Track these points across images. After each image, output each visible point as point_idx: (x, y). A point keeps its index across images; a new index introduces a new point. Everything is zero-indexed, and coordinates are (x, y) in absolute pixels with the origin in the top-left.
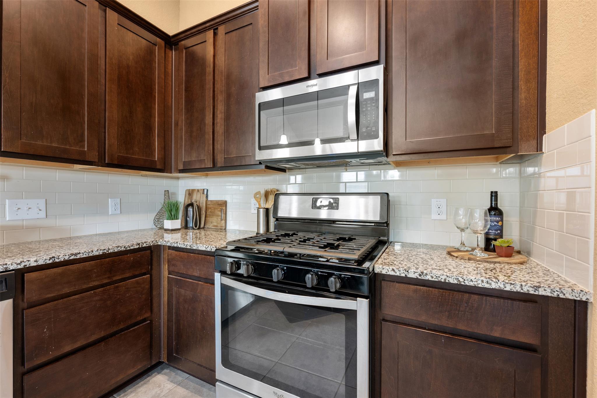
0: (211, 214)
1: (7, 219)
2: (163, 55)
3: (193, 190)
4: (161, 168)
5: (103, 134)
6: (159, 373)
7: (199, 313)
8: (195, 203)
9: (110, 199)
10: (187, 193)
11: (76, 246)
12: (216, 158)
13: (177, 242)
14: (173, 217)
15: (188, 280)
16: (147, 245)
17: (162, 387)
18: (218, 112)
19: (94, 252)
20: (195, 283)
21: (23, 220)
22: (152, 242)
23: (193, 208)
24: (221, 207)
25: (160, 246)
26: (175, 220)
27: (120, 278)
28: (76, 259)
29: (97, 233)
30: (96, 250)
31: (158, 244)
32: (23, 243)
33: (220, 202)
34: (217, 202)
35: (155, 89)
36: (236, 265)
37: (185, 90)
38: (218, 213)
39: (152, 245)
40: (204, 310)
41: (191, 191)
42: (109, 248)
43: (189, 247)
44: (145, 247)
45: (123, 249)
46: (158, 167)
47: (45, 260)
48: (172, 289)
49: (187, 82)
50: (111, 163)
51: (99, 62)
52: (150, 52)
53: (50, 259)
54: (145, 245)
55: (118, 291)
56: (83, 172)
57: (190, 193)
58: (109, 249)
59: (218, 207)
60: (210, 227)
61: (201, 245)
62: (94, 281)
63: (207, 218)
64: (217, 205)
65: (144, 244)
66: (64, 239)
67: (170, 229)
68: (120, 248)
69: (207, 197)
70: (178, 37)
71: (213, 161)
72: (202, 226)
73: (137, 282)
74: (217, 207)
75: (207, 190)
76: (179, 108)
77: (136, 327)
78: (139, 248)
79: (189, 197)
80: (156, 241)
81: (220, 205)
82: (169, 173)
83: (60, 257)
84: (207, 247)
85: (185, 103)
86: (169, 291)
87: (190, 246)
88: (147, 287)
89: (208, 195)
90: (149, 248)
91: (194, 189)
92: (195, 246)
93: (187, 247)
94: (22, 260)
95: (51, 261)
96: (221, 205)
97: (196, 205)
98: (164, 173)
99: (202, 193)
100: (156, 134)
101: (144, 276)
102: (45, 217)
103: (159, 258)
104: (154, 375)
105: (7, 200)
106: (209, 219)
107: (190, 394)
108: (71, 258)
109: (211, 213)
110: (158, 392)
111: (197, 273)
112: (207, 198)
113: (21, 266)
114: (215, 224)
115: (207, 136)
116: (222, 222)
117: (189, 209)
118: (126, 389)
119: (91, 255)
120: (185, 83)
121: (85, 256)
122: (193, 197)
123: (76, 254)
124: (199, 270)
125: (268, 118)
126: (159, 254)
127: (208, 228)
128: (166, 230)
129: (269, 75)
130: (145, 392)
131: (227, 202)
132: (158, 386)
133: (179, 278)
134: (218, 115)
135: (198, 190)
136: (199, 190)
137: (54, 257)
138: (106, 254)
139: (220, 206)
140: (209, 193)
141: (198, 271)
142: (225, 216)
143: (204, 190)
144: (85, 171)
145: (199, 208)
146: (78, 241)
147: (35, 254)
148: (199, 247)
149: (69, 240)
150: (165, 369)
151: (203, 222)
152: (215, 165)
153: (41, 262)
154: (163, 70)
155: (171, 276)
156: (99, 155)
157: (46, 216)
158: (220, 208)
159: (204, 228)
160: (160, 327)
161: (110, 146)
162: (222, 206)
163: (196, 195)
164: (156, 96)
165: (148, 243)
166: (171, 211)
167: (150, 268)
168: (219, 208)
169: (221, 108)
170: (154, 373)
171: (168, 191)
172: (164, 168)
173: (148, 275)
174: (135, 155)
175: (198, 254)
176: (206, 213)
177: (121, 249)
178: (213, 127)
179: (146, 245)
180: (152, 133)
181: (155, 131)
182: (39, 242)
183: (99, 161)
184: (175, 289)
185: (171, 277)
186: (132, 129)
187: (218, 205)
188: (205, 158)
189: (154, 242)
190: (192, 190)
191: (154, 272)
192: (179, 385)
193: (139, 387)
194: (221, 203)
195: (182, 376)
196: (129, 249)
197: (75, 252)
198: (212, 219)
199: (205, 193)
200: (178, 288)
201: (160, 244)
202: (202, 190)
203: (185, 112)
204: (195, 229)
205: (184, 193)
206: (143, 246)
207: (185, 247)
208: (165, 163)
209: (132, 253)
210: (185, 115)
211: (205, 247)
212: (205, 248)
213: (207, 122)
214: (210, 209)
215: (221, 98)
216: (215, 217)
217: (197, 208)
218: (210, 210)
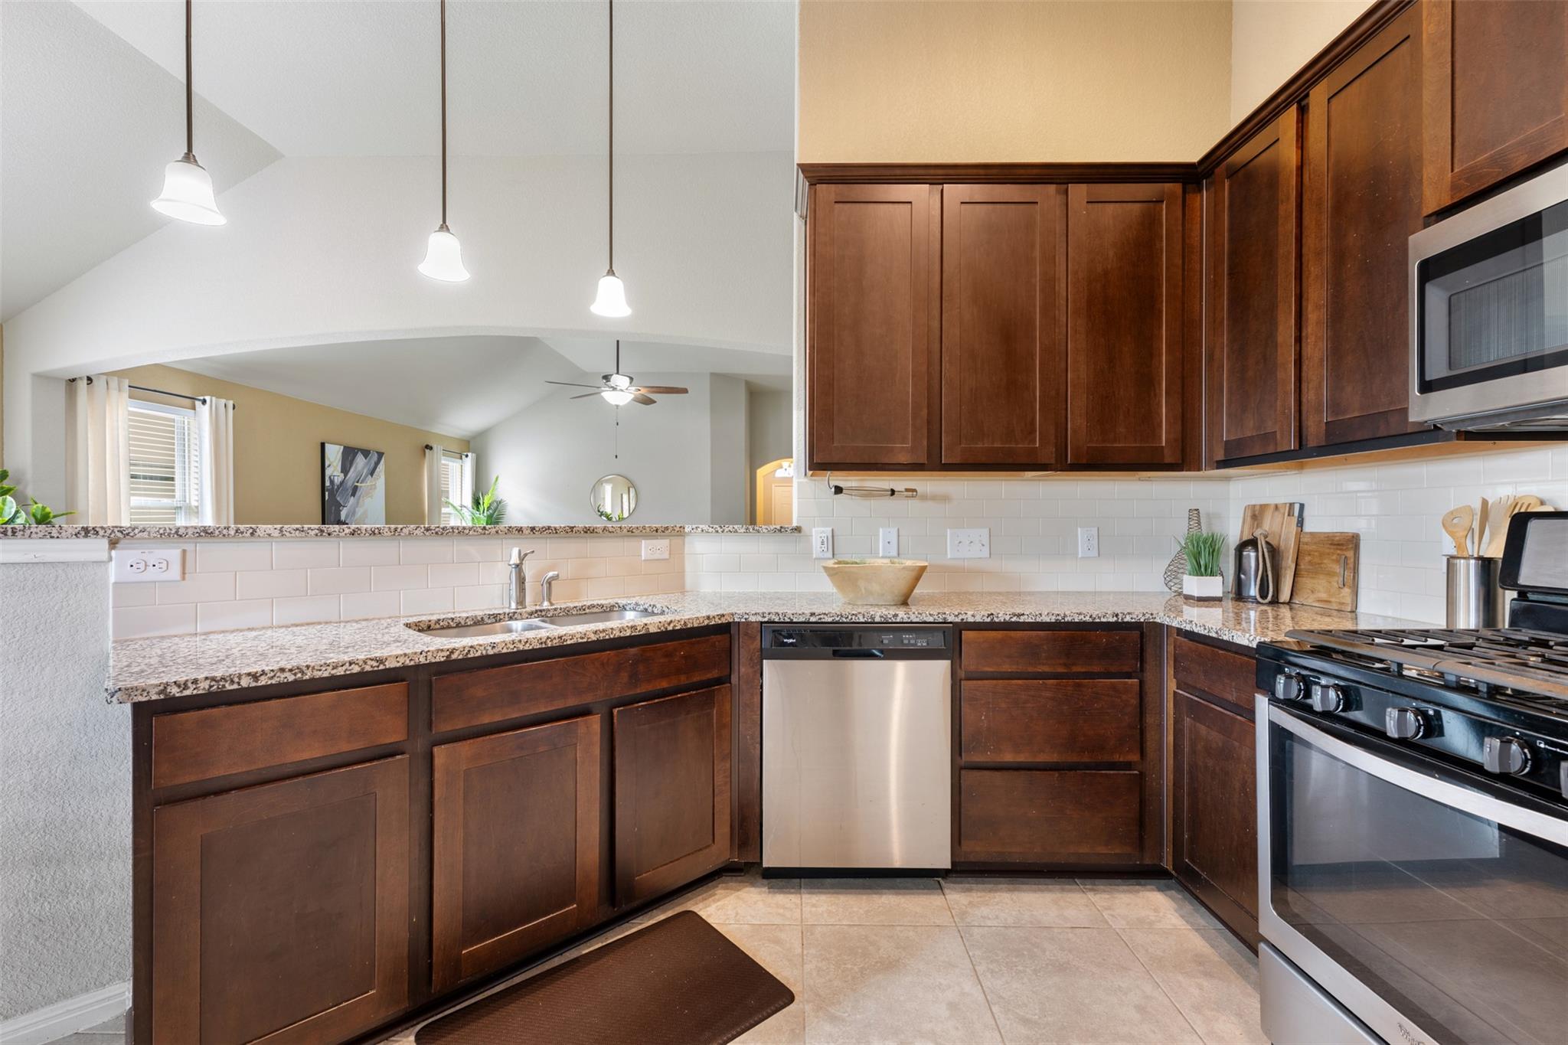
0: (1311, 567)
1: (949, 557)
2: (1179, 213)
3: (1263, 507)
4: (1173, 462)
5: (1063, 412)
6: (1159, 890)
7: (1237, 785)
8: (1263, 538)
9: (1079, 529)
10: (1249, 514)
11: (1023, 604)
12: (1304, 424)
13: (1191, 622)
14: (1202, 570)
15: (1213, 706)
16: (1133, 620)
17: (1161, 914)
18: (1310, 308)
19: (1043, 616)
20: (1228, 715)
21: (964, 559)
22: (1144, 615)
23: (1257, 551)
24: (1340, 550)
25: (1161, 625)
26: (1206, 576)
27: (1083, 670)
28: (1019, 622)
29: (1060, 590)
30: (1046, 613)
31: (1155, 620)
32: (965, 593)
33: (1337, 538)
34: (1328, 537)
35: (1161, 295)
36: (1299, 683)
37: (1229, 274)
38: (1331, 568)
39: (1142, 620)
40: (1246, 782)
41: (1257, 508)
42: (1065, 614)
43: (1214, 635)
44: (1128, 622)
45: (1088, 619)
46: (1168, 460)
47: (983, 616)
48: (1183, 720)
49: (1233, 253)
50: (1076, 462)
51: (1057, 287)
52: (1149, 222)
53: (989, 615)
54: (1128, 619)
55: (1080, 693)
56: (1038, 482)
57: (1256, 514)
58: (1065, 616)
59: (1332, 551)
60: (1309, 602)
61: (1239, 633)
62: (1043, 664)
63: (1298, 579)
64: (1328, 546)
65: (1127, 616)
66: (1011, 593)
67: (1196, 595)
68: (1082, 616)
69: (1301, 522)
70: (1213, 158)
71: (1298, 434)
72: (1285, 596)
73: (1113, 687)
74: (1327, 551)
75: (1302, 506)
76: (1215, 321)
77: (1112, 772)
78: (1116, 622)
79: (1253, 524)
80: (1152, 614)
81: (1338, 545)
82: (1194, 471)
83: (1000, 615)
84: (1251, 638)
85: (1228, 305)
86: (1176, 722)
87: (1217, 633)
88: (1135, 702)
89: (1303, 519)
90: (1137, 626)
91: (1265, 505)
92: (1227, 632)
93: (1211, 635)
94: (959, 611)
95: (989, 620)
96: (1342, 545)
97: (1263, 543)
98: (1183, 470)
99: (1286, 514)
100: (1162, 390)
101: (1126, 680)
102: (989, 556)
103: (1160, 652)
104: (1149, 887)
105: (948, 530)
106: (1306, 582)
107: (1217, 958)
108: (1013, 620)
109: (1312, 565)
110: (1151, 918)
111: (1232, 695)
112: (1302, 527)
113: (958, 620)
114: (1324, 596)
115: (1280, 375)
116: (1342, 590)
117: (1245, 553)
118: (1097, 881)
119: (1039, 620)
120: (1230, 258)
121: (1030, 620)
122: (1262, 523)
123: (1019, 615)
124: (1236, 689)
125: (1451, 296)
126: (1158, 643)
127: (1302, 604)
128: (1188, 598)
129: (1456, 170)
130: (1128, 904)
131: (1361, 538)
132: (1153, 907)
133: (1196, 699)
134: (1310, 316)
135: (1276, 507)
136: (1278, 506)
137: (992, 614)
138: (1060, 622)
139: (1339, 547)
140: (1306, 514)
141: (1234, 690)
142: (1352, 575)
143: (1292, 505)
144: (1040, 480)
145: (1274, 552)
146: (1028, 598)
147: (973, 607)
148: (1235, 638)
149: (1017, 596)
150: (1173, 889)
151: (1286, 589)
152: (1304, 443)
153: (978, 619)
154: (1179, 247)
155: (1181, 692)
156: (1057, 450)
157: (990, 554)
158: (1338, 554)
159: (1289, 603)
160: (1161, 794)
161: (1074, 431)
162: (1345, 548)
163: (1270, 518)
164: (1162, 311)
165: (1135, 617)
166: (1197, 556)
167: (1139, 665)
168: (1333, 554)
169: (1317, 295)
170: (1150, 885)
171: (1197, 510)
172: (1180, 462)
173: (1136, 680)
174: (1119, 443)
175: (1236, 653)
176: (1297, 565)
177: (1084, 619)
178: (1298, 348)
179: (1132, 618)
180: (1155, 390)
181: (1160, 384)
182: (982, 594)
183: (1056, 460)
184: (1187, 721)
185: (1181, 694)
186: (1114, 392)
187: (1331, 544)
188: (1277, 428)
189: (1147, 616)
190: (1261, 506)
191: (1149, 676)
192: (1197, 930)
193: (1118, 891)
194: (1340, 540)
195: (1205, 920)
196: (1098, 620)
197: (1018, 611)
198: (1315, 581)
199: (1296, 513)
200: (1193, 719)
201: (1159, 621)
202: (1288, 505)
203: (1228, 325)
204: (1262, 604)
205: (1242, 515)
206: (1125, 620)
207: (1205, 632)
208: (1183, 450)
209: (1104, 631)
210: (1229, 332)
211: (1248, 639)
212: (1247, 641)
213: (1280, 339)
214: (1309, 555)
215: (1317, 271)
216: (1321, 577)
217: (1268, 552)
218: (1308, 558)
